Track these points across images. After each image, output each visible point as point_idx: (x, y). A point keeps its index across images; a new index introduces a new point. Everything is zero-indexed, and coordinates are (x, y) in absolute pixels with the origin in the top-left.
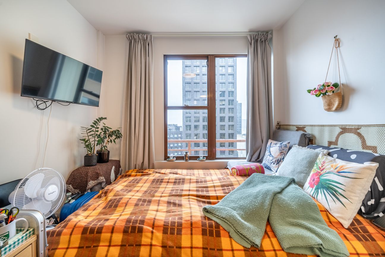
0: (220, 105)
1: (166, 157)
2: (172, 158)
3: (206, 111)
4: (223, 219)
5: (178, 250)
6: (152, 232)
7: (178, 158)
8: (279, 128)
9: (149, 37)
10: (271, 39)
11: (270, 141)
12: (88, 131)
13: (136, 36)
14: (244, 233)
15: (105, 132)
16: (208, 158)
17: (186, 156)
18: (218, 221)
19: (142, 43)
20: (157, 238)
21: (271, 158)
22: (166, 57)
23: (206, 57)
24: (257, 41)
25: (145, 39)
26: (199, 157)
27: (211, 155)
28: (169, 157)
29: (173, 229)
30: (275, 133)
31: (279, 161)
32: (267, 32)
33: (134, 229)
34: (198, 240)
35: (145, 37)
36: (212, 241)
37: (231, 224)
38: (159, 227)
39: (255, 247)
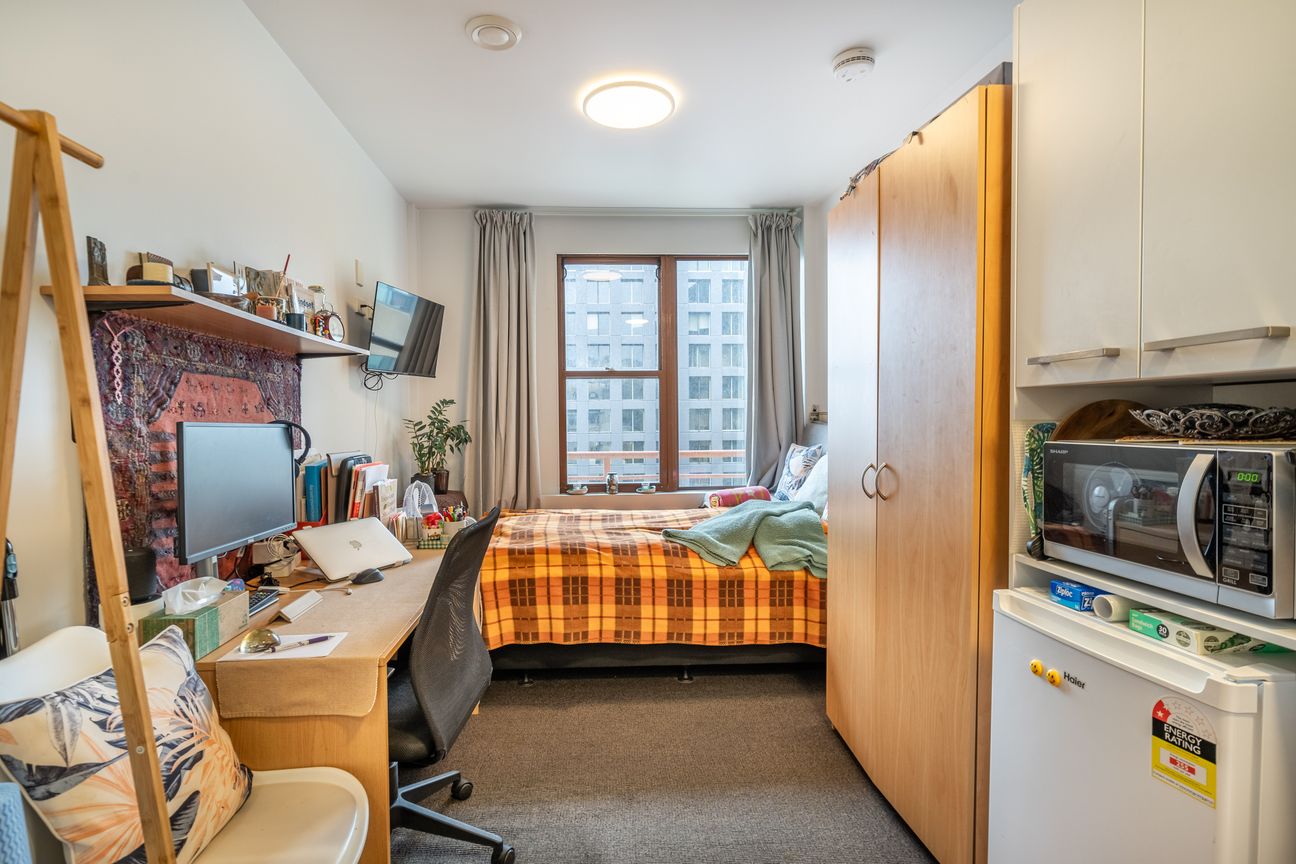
0: (691, 333)
1: (565, 488)
2: (578, 488)
3: (657, 382)
4: (691, 541)
5: (635, 568)
6: (599, 554)
7: (593, 488)
8: (815, 419)
9: (526, 217)
10: (801, 224)
11: (793, 446)
12: (417, 428)
13: (498, 217)
14: (718, 552)
15: (440, 429)
16: (659, 488)
17: (611, 483)
18: (685, 543)
19: (510, 230)
20: (607, 558)
21: (789, 479)
22: (562, 260)
23: (656, 259)
24: (769, 228)
25: (517, 222)
26: (640, 486)
27: (668, 480)
28: (571, 487)
29: (624, 550)
30: (806, 429)
31: (800, 483)
32: (792, 210)
33: (574, 551)
34: (660, 560)
35: (518, 218)
36: (678, 561)
37: (702, 546)
38: (606, 549)
39: (731, 565)
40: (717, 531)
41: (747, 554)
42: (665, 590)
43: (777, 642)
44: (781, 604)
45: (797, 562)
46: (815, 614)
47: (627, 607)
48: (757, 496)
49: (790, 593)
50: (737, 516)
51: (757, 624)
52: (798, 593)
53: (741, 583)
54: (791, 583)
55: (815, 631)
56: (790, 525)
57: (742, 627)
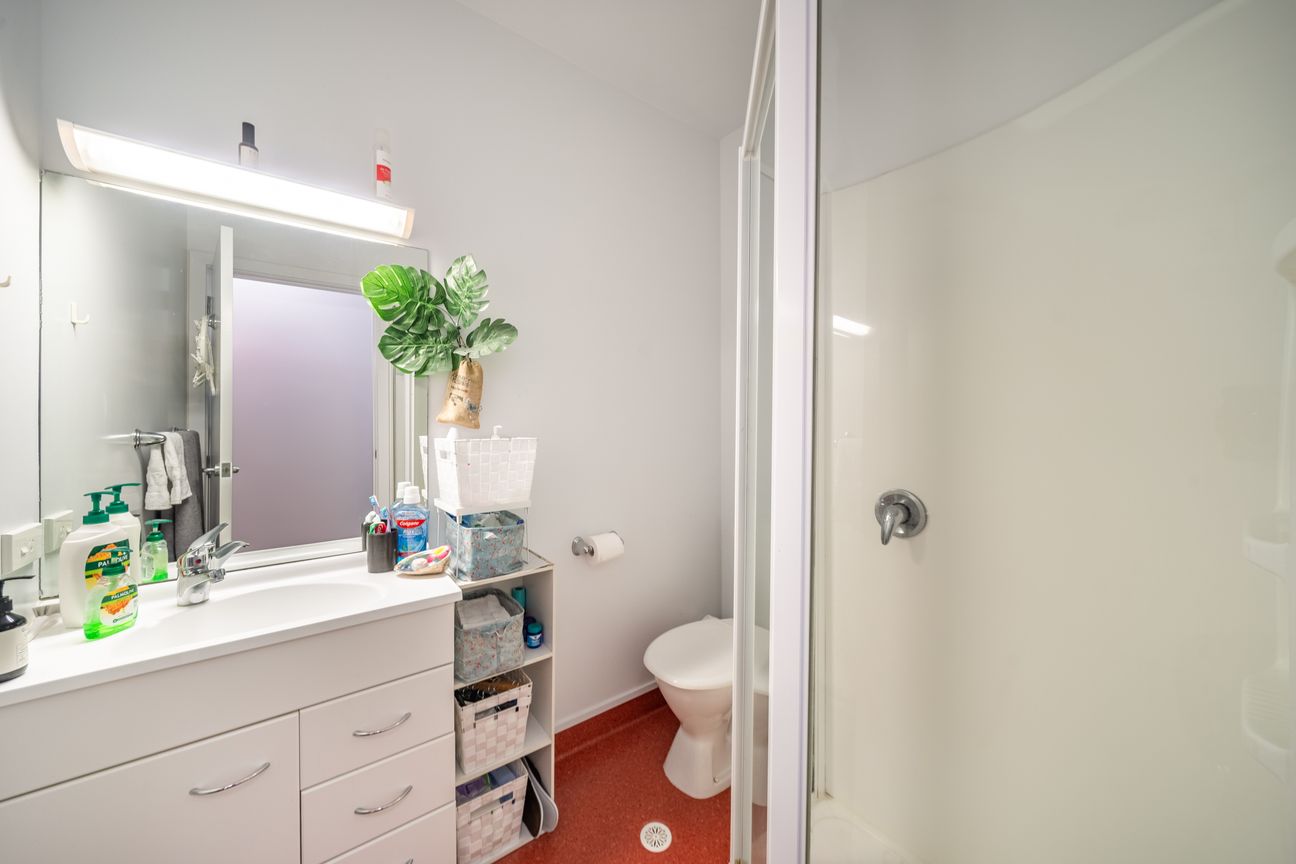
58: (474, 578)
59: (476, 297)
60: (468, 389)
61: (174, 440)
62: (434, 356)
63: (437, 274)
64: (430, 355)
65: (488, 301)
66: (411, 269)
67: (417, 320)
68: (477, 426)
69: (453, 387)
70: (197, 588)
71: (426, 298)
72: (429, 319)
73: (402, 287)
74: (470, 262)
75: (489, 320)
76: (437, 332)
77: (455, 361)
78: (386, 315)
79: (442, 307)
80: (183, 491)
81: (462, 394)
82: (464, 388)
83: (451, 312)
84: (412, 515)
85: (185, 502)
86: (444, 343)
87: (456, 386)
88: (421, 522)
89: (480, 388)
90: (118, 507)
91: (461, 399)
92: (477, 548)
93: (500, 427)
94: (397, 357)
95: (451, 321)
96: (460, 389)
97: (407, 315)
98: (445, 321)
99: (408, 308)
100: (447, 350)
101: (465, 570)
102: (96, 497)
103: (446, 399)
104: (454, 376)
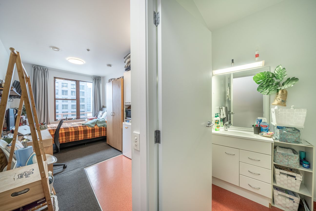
0: (72, 88)
2: (59, 120)
3: (76, 101)
4: (87, 125)
5: (78, 129)
8: (103, 107)
9: (47, 69)
10: (101, 79)
11: (100, 111)
13: (39, 68)
14: (91, 126)
16: (76, 119)
17: (66, 118)
19: (42, 71)
20: (73, 129)
22: (55, 78)
23: (76, 81)
24: (96, 79)
26: (73, 119)
27: (78, 118)
28: (57, 120)
29: (76, 127)
30: (102, 109)
31: (101, 116)
32: (99, 77)
33: (66, 128)
34: (82, 128)
35: (44, 69)
36: (85, 128)
37: (88, 125)
38: (72, 127)
39: (93, 127)
40: (90, 123)
41: (95, 126)
42: (83, 132)
43: (100, 136)
44: (100, 131)
45: (102, 126)
46: (105, 132)
47: (77, 135)
48: (95, 118)
49: (102, 130)
50: (93, 121)
51: (97, 135)
52: (103, 130)
53: (95, 129)
54: (102, 128)
55: (105, 134)
56: (101, 121)
57: (95, 135)
58: (280, 140)
59: (283, 74)
60: (282, 97)
61: (224, 108)
62: (271, 90)
63: (272, 71)
64: (270, 90)
65: (287, 75)
66: (265, 72)
67: (267, 82)
68: (285, 106)
69: (277, 96)
70: (226, 128)
71: (269, 77)
72: (270, 82)
73: (262, 77)
74: (280, 67)
75: (290, 78)
76: (273, 84)
77: (278, 91)
78: (258, 83)
79: (274, 78)
80: (225, 116)
81: (279, 98)
82: (280, 96)
83: (277, 79)
84: (264, 124)
85: (225, 118)
86: (274, 86)
87: (278, 96)
88: (267, 126)
89: (286, 96)
90: (218, 116)
91: (279, 99)
92: (281, 134)
93: (293, 106)
94: (261, 91)
95: (276, 81)
96: (279, 97)
97: (264, 82)
98: (275, 81)
99: (264, 81)
100: (275, 88)
101: (277, 138)
102: (216, 114)
103: (275, 99)
104: (278, 94)
